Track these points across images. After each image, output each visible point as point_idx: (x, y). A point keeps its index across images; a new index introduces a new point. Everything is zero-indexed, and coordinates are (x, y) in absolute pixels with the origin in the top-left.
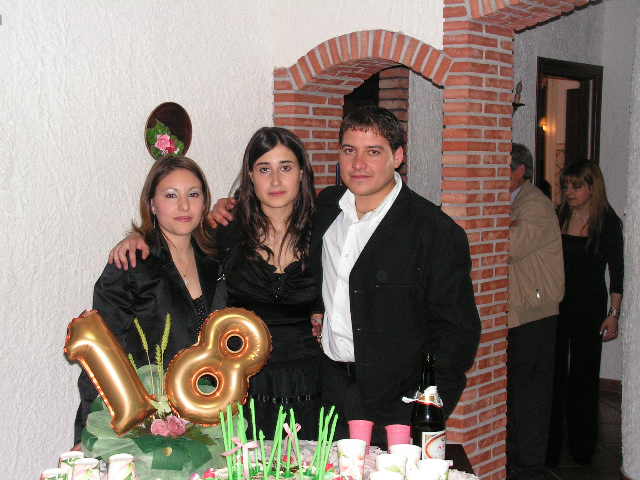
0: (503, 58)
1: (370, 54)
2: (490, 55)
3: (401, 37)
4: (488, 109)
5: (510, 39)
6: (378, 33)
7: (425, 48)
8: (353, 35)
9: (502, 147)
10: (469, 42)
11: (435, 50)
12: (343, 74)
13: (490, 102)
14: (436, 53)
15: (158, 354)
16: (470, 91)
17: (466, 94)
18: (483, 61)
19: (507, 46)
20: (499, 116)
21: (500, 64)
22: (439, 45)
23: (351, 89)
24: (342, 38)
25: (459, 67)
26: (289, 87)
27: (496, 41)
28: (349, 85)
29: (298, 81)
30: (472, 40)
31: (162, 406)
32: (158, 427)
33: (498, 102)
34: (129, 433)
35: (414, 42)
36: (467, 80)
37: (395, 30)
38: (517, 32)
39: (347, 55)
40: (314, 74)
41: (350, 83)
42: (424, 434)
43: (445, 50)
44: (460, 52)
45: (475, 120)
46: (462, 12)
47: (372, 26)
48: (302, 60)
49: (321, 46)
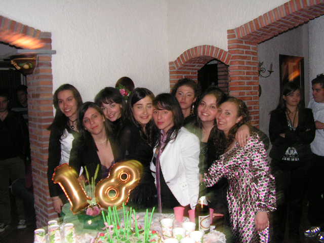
0: (253, 53)
1: (202, 55)
2: (247, 52)
3: (213, 47)
4: (248, 73)
5: (255, 46)
6: (204, 46)
7: (222, 51)
8: (196, 48)
9: (255, 88)
10: (238, 48)
11: (225, 52)
12: (194, 63)
13: (248, 71)
14: (226, 52)
15: (93, 181)
16: (239, 67)
17: (237, 68)
18: (245, 55)
19: (255, 49)
20: (252, 76)
21: (252, 56)
22: (227, 50)
23: (200, 68)
24: (192, 49)
25: (234, 57)
26: (175, 69)
27: (249, 47)
28: (198, 67)
29: (177, 66)
30: (239, 47)
31: (93, 202)
32: (89, 211)
33: (252, 71)
34: (77, 213)
35: (218, 49)
36: (237, 62)
37: (211, 45)
38: (258, 44)
39: (194, 55)
40: (183, 63)
41: (198, 66)
42: (200, 217)
43: (229, 51)
44: (234, 52)
45: (242, 78)
46: (234, 36)
47: (202, 44)
48: (178, 58)
49: (185, 53)
